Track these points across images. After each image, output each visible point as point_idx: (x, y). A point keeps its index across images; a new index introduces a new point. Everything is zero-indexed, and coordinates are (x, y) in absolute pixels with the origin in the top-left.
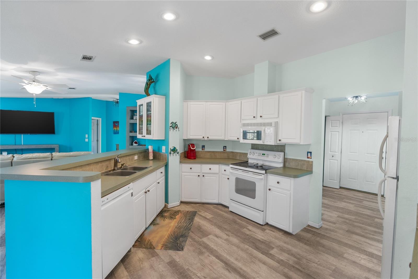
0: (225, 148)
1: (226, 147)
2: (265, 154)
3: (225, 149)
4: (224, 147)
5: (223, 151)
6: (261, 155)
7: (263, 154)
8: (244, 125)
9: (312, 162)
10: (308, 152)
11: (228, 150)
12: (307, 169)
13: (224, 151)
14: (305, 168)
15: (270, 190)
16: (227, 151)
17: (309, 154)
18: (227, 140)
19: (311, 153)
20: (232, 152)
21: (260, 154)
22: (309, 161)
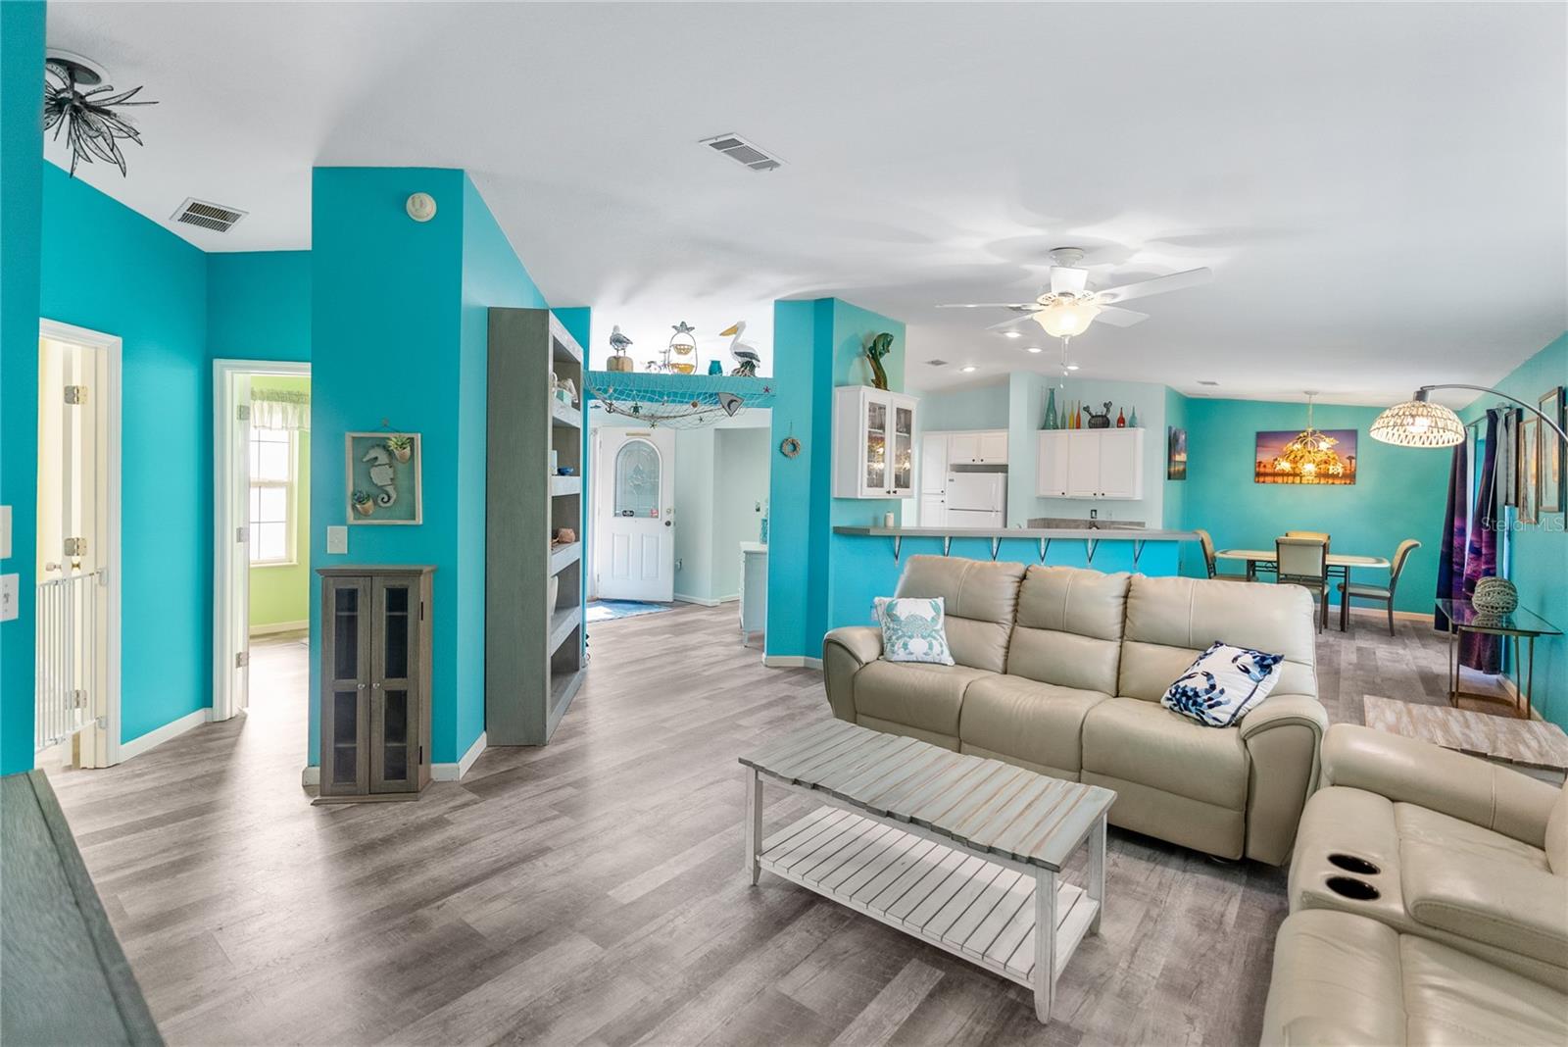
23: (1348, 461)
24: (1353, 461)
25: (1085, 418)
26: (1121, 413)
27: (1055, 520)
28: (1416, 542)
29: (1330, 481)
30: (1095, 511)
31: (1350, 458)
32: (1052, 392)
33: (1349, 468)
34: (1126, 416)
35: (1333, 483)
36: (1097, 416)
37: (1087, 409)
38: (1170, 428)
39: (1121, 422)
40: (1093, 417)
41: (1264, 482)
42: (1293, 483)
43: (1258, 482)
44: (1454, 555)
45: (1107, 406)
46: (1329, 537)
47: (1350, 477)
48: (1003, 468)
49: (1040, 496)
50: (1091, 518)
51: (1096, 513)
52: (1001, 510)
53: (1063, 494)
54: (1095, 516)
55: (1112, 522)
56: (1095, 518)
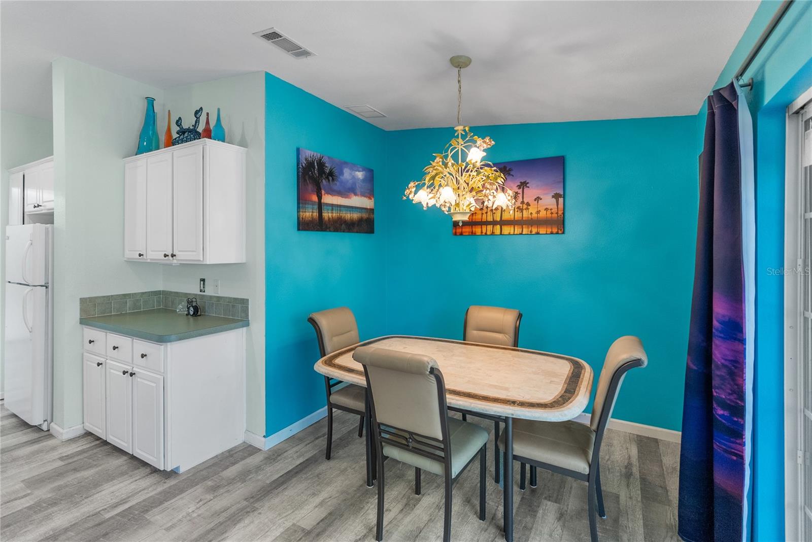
23: (554, 200)
24: (561, 200)
26: (208, 122)
27: (171, 293)
28: (638, 354)
29: (534, 230)
30: (203, 280)
31: (556, 196)
32: (151, 101)
33: (555, 210)
35: (538, 233)
36: (187, 132)
37: (179, 122)
38: (298, 151)
39: (208, 134)
40: (183, 132)
41: (461, 234)
42: (493, 234)
43: (455, 234)
44: (716, 382)
45: (197, 114)
46: (520, 316)
47: (558, 224)
48: (48, 218)
49: (128, 259)
50: (201, 291)
51: (204, 284)
52: (43, 284)
53: (140, 255)
54: (204, 288)
55: (219, 298)
56: (204, 292)
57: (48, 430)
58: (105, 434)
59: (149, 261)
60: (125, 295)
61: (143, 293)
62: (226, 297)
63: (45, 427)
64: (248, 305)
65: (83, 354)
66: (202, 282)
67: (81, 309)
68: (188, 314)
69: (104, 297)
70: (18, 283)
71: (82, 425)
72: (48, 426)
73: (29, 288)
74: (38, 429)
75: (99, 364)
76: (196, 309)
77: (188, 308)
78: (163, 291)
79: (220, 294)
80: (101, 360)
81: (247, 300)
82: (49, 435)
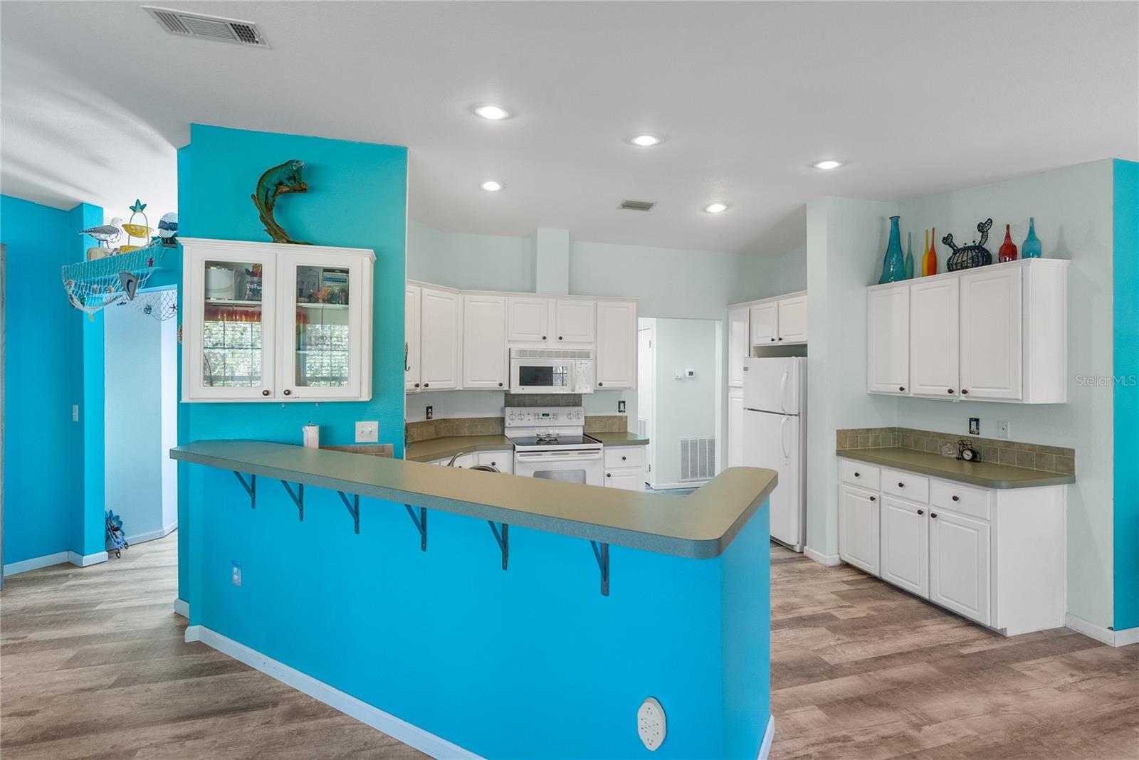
0: (430, 410)
1: (431, 408)
2: (548, 415)
3: (430, 415)
4: (428, 408)
5: (426, 420)
6: (541, 416)
7: (543, 415)
8: (523, 353)
9: (626, 417)
10: (619, 402)
11: (436, 416)
12: (619, 430)
13: (427, 418)
14: (615, 429)
15: (609, 475)
16: (433, 419)
17: (622, 405)
18: (461, 389)
19: (624, 402)
20: (444, 420)
21: (538, 415)
22: (621, 416)
25: (944, 253)
26: (1008, 236)
27: (913, 431)
30: (977, 420)
32: (895, 221)
34: (1018, 240)
36: (966, 249)
37: (948, 240)
39: (1009, 252)
40: (956, 251)
45: (983, 228)
48: (799, 350)
49: (872, 391)
50: (971, 433)
51: (977, 425)
52: (797, 413)
53: (902, 389)
54: (977, 429)
55: (1009, 444)
56: (978, 434)
57: (802, 552)
58: (878, 570)
59: (911, 395)
60: (868, 430)
61: (882, 429)
62: (1025, 444)
63: (798, 549)
64: (1074, 456)
65: (838, 486)
66: (974, 423)
67: (838, 441)
68: (961, 458)
69: (853, 430)
70: (749, 409)
71: (838, 556)
72: (802, 548)
73: (785, 418)
74: (789, 548)
75: (872, 499)
76: (975, 454)
77: (961, 453)
78: (898, 428)
79: (1009, 439)
80: (874, 495)
81: (1073, 451)
82: (802, 557)
